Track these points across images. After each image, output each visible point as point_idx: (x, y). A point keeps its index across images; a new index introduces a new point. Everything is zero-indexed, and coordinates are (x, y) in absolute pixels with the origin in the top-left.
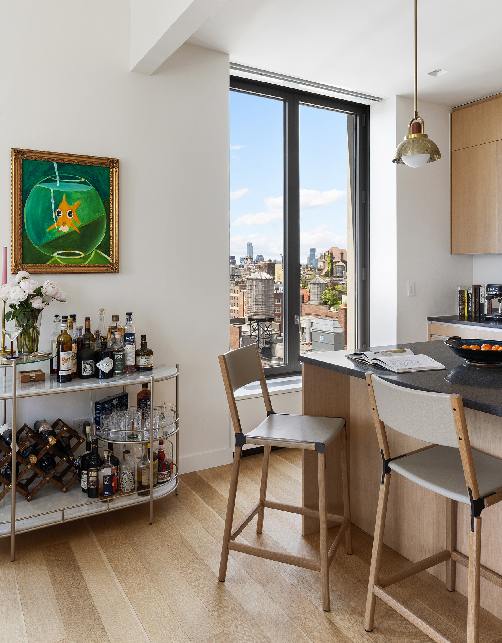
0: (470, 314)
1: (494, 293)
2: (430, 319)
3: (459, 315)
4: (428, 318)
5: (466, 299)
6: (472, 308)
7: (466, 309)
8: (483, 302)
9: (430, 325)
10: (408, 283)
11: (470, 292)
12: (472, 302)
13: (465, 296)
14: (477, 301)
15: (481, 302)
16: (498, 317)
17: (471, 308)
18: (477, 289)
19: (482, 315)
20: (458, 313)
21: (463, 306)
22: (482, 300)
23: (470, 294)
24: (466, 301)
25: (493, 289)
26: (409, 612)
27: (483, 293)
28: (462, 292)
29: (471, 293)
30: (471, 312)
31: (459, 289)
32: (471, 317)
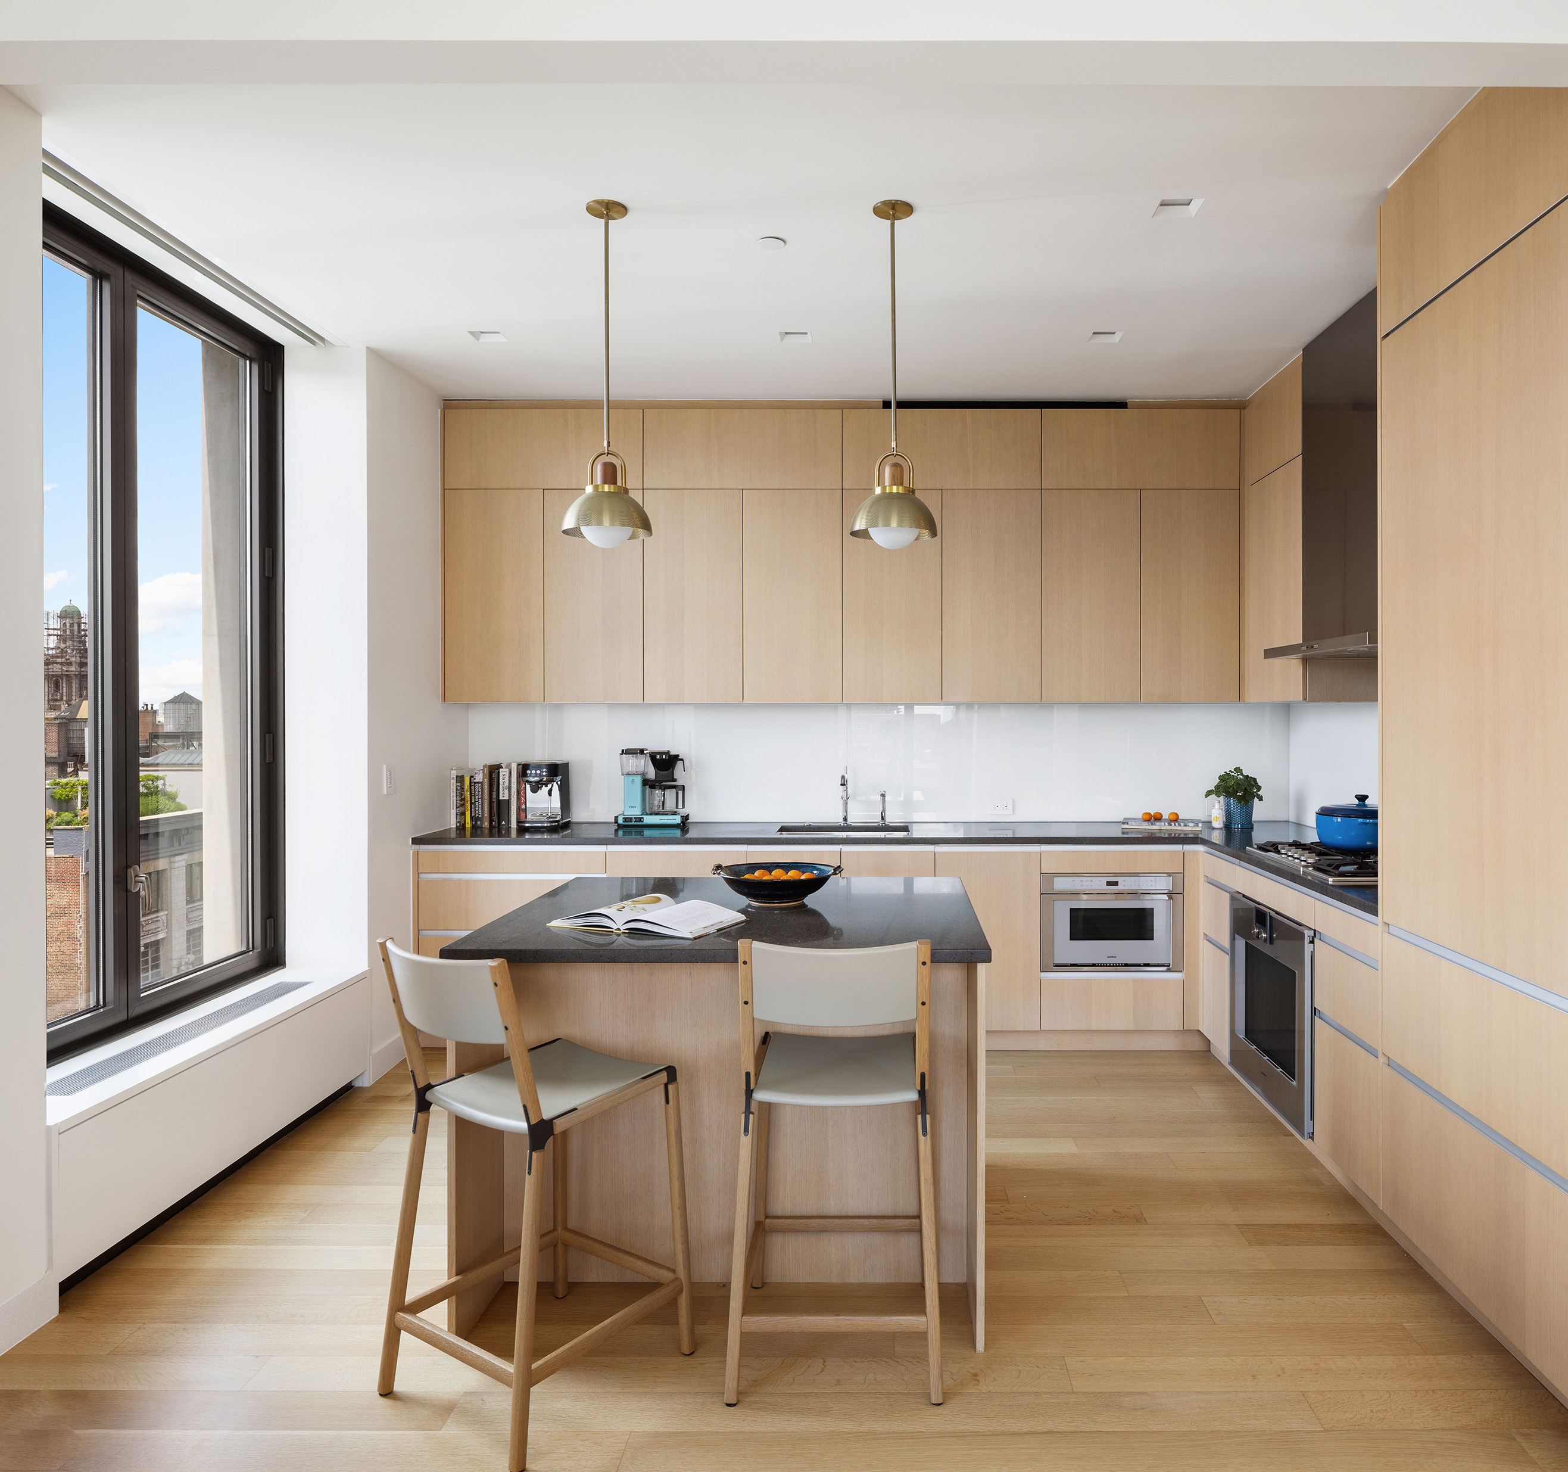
0: (479, 823)
1: (537, 779)
2: (416, 841)
3: (455, 826)
4: (412, 838)
5: (469, 793)
6: (483, 810)
7: (468, 814)
8: (506, 798)
9: (417, 855)
10: (385, 766)
11: (479, 778)
12: (482, 798)
13: (466, 788)
14: (494, 796)
15: (501, 798)
16: (546, 825)
17: (480, 811)
18: (493, 771)
19: (503, 823)
20: (453, 823)
21: (462, 809)
22: (503, 794)
23: (478, 783)
24: (469, 798)
25: (533, 772)
26: (821, 1318)
27: (508, 781)
28: (460, 779)
29: (481, 781)
30: (481, 819)
31: (454, 773)
32: (481, 828)
